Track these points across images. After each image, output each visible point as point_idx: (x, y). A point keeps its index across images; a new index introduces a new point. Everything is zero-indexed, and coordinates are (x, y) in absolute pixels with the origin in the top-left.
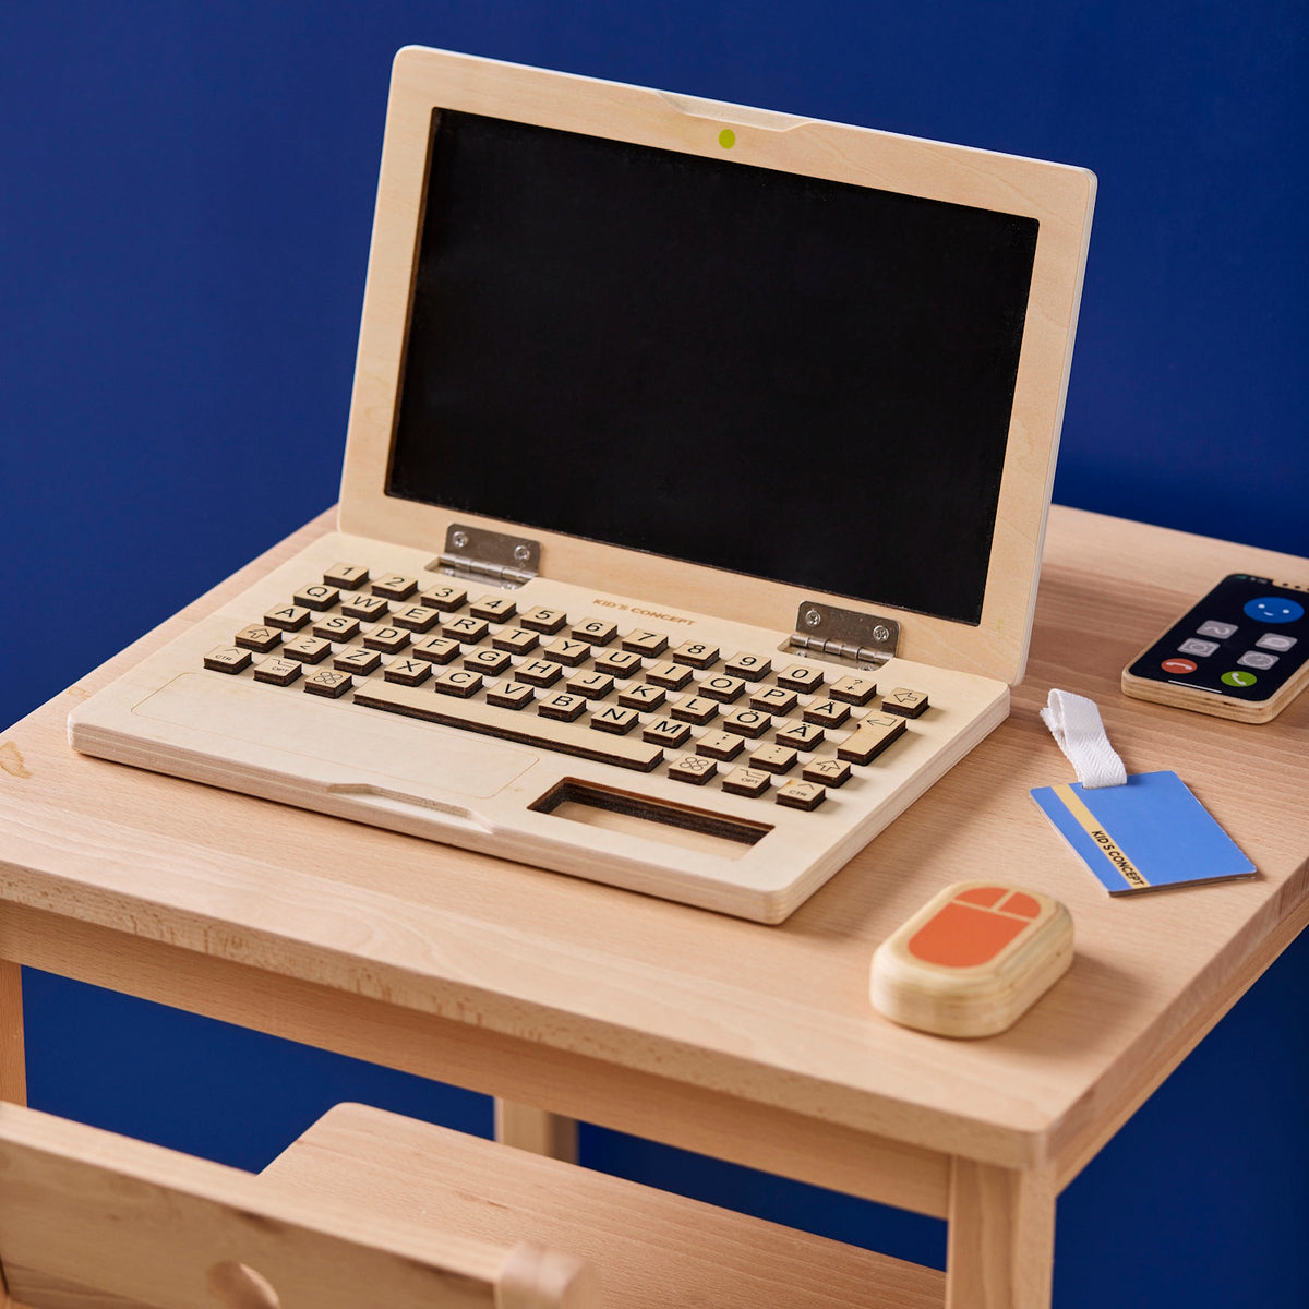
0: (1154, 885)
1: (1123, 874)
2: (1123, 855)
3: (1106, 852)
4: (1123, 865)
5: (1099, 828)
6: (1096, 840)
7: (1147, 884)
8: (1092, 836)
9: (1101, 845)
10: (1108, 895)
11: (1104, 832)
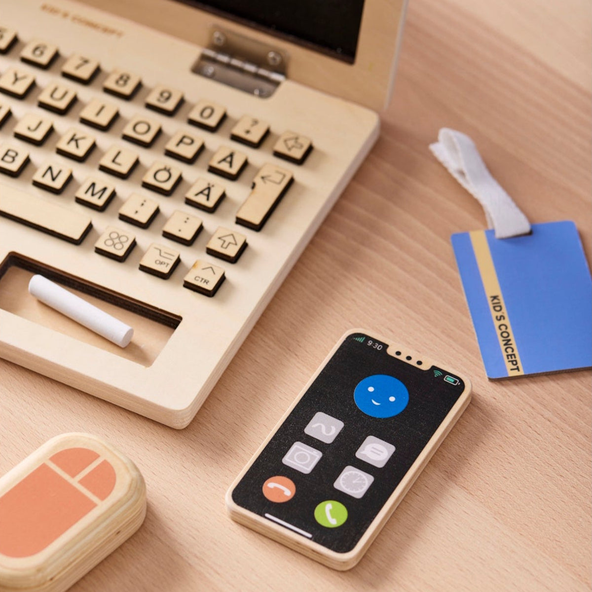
0: (527, 374)
1: (505, 354)
2: (510, 330)
3: (497, 324)
4: (507, 343)
5: (497, 291)
6: (491, 306)
7: (521, 373)
8: (489, 300)
9: (494, 314)
10: (487, 379)
11: (501, 297)
